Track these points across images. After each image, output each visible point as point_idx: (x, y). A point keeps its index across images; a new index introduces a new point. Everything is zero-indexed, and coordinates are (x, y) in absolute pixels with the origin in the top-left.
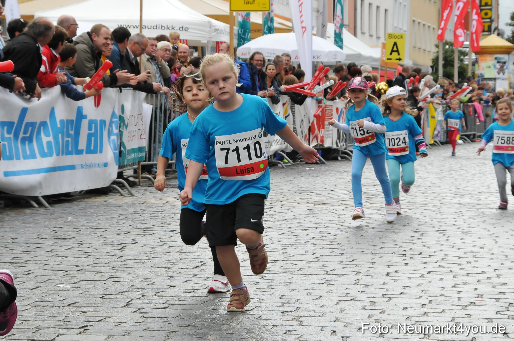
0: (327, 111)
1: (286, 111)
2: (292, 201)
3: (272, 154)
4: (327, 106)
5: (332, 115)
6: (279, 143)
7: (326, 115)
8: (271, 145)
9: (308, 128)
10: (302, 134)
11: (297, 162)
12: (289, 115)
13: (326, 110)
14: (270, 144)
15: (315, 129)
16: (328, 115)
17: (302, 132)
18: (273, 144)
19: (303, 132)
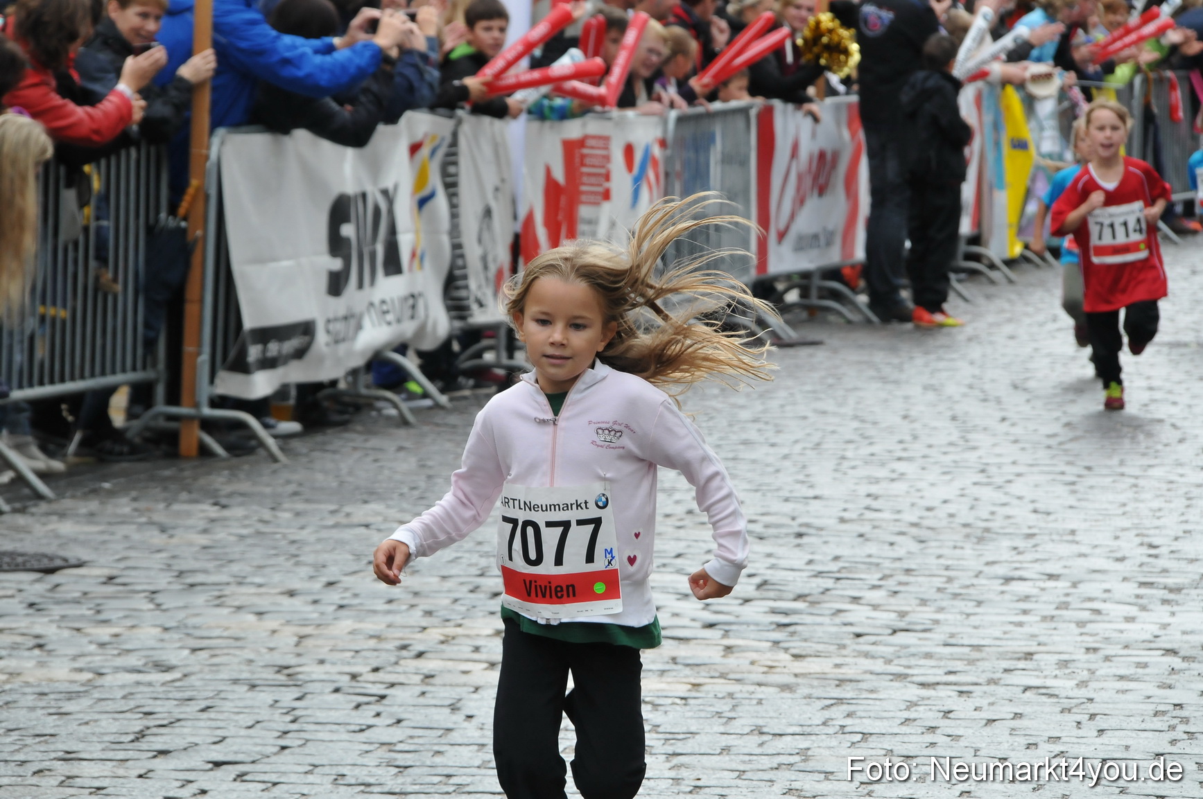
0: (587, 161)
1: (421, 178)
2: (466, 651)
3: (359, 362)
4: (590, 142)
5: (607, 177)
6: (390, 317)
7: (585, 179)
8: (359, 327)
9: (509, 239)
10: (486, 267)
11: (460, 388)
12: (431, 196)
13: (583, 157)
14: (353, 322)
15: (536, 245)
16: (593, 180)
17: (484, 259)
18: (367, 322)
19: (490, 258)
